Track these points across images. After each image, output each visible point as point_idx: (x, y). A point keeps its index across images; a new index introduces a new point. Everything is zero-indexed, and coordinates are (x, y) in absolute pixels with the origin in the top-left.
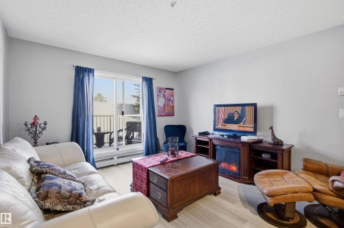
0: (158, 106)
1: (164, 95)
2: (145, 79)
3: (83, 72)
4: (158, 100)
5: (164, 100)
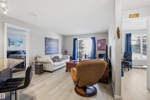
0: (98, 47)
1: (100, 42)
3: (75, 40)
4: (98, 45)
5: (101, 44)
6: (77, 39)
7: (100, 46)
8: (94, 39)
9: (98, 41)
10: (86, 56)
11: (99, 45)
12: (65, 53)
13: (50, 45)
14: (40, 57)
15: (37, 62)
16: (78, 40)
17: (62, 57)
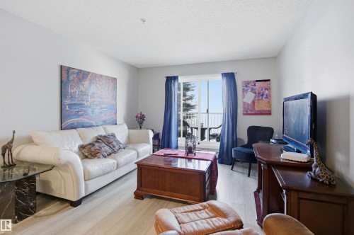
0: (244, 103)
1: (252, 89)
2: (225, 75)
3: (170, 80)
4: (244, 97)
5: (253, 95)
6: (175, 78)
7: (250, 102)
8: (230, 77)
9: (247, 84)
10: (203, 130)
11: (249, 97)
12: (139, 121)
13: (83, 93)
14: (30, 141)
15: (12, 166)
16: (181, 80)
17: (129, 137)
